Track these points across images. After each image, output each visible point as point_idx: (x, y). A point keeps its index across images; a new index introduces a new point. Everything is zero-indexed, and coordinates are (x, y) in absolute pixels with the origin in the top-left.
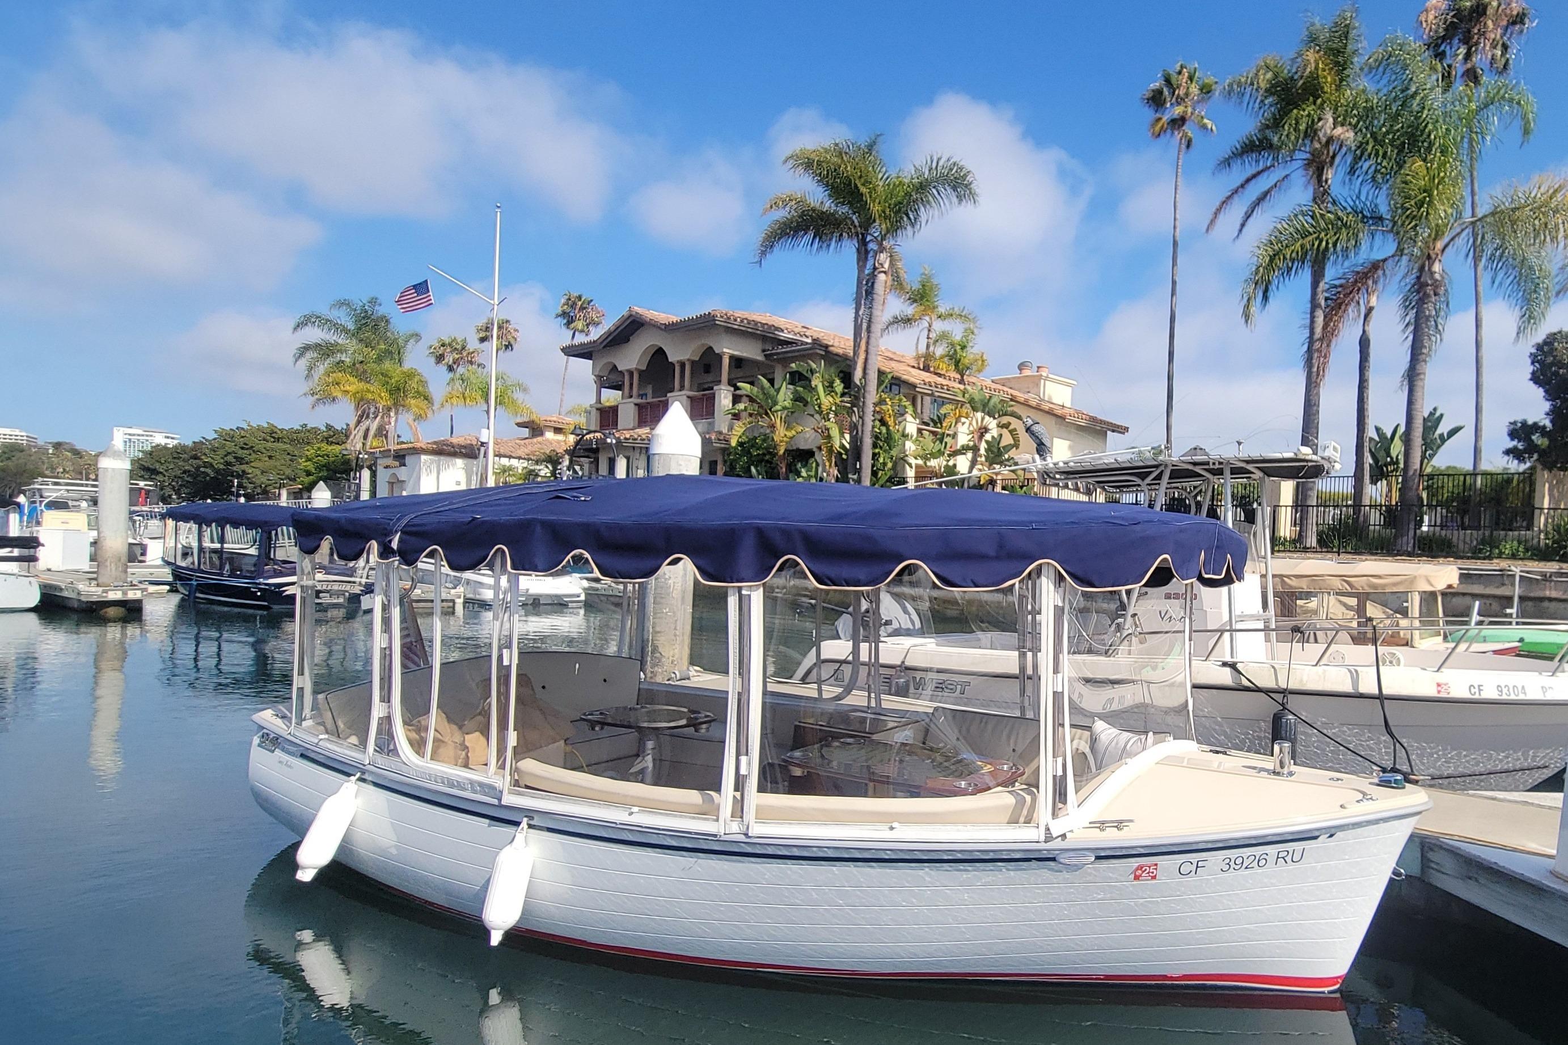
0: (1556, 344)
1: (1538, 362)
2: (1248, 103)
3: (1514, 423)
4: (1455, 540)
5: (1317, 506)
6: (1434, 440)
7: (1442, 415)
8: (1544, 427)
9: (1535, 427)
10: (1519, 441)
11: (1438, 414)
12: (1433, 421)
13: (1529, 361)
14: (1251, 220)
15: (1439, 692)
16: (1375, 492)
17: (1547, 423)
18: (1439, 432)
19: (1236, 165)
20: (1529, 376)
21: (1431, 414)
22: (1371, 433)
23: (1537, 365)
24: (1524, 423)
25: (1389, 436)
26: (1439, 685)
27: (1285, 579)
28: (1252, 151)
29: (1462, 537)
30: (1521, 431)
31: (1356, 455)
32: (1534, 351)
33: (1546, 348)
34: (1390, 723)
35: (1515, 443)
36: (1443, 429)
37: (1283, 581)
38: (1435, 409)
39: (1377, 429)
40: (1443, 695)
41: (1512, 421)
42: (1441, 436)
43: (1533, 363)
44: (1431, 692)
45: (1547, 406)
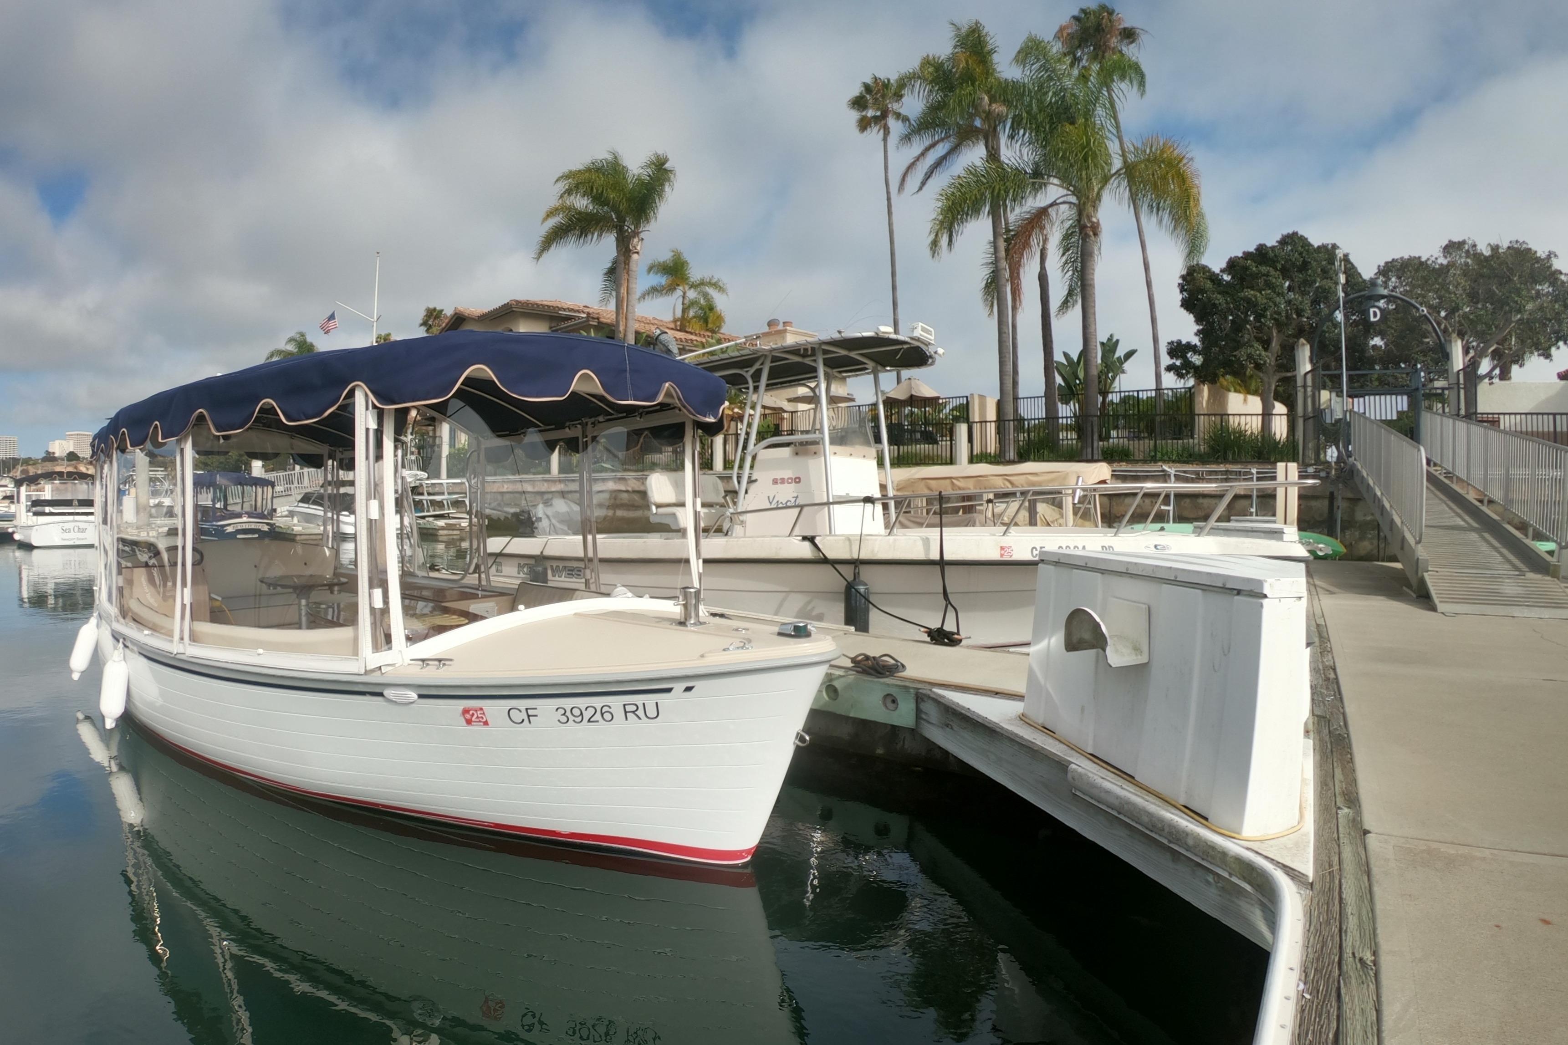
0: (1195, 274)
1: (1185, 290)
2: (919, 92)
3: (1172, 342)
4: (1131, 448)
5: (1014, 420)
6: (1113, 363)
7: (1117, 341)
8: (1195, 345)
9: (1190, 347)
10: (1177, 359)
11: (1114, 340)
12: (1110, 346)
13: (1178, 290)
14: (930, 181)
15: (1002, 555)
16: (1066, 411)
17: (1196, 341)
18: (1117, 355)
19: (916, 139)
20: (1180, 303)
21: (1109, 340)
22: (1058, 357)
23: (1185, 294)
24: (1179, 342)
25: (1076, 360)
26: (1002, 548)
27: (954, 481)
28: (928, 129)
29: (1136, 446)
30: (1178, 349)
31: (1046, 376)
32: (1180, 281)
33: (1188, 278)
34: (949, 590)
35: (1174, 361)
36: (1120, 352)
37: (953, 483)
38: (1111, 336)
39: (1066, 355)
40: (1006, 558)
41: (1170, 341)
42: (1119, 358)
43: (1181, 292)
44: (994, 555)
45: (1196, 328)
